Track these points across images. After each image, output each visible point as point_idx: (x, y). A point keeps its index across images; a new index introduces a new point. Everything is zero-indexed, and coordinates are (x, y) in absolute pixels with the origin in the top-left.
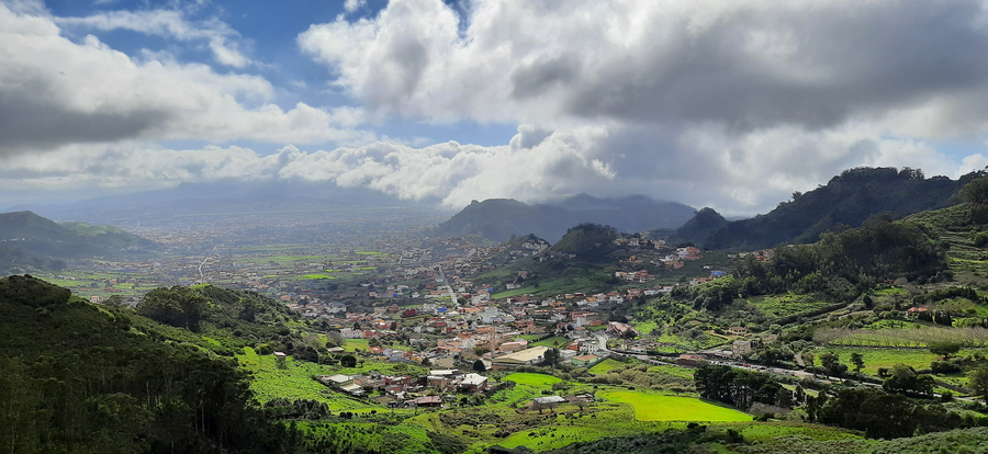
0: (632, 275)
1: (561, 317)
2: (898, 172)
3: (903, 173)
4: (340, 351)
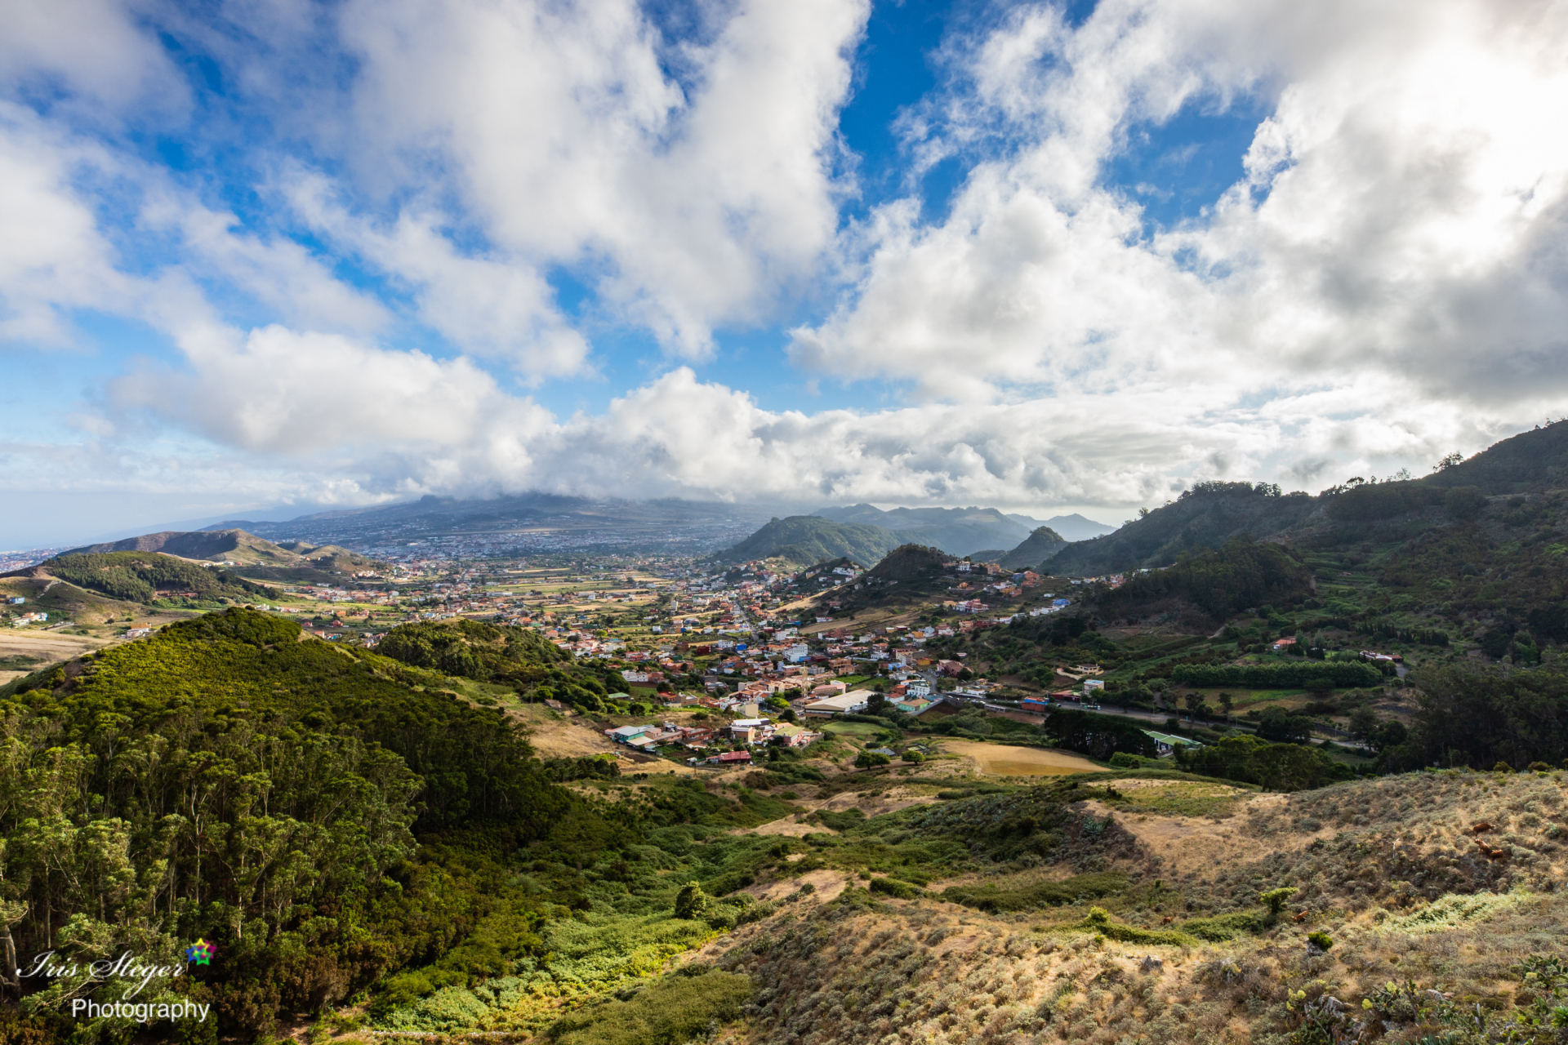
0: (964, 604)
1: (883, 655)
2: (1254, 488)
3: (1259, 488)
4: (624, 698)
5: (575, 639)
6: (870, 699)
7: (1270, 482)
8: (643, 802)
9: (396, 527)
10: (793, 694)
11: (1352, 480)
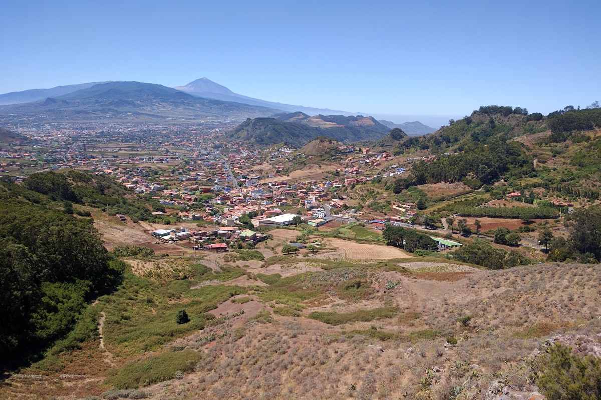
0: (348, 170)
2: (513, 110)
3: (516, 110)
4: (162, 215)
5: (136, 182)
6: (294, 219)
7: (522, 107)
8: (166, 268)
9: (32, 116)
10: (252, 215)
11: (567, 107)
